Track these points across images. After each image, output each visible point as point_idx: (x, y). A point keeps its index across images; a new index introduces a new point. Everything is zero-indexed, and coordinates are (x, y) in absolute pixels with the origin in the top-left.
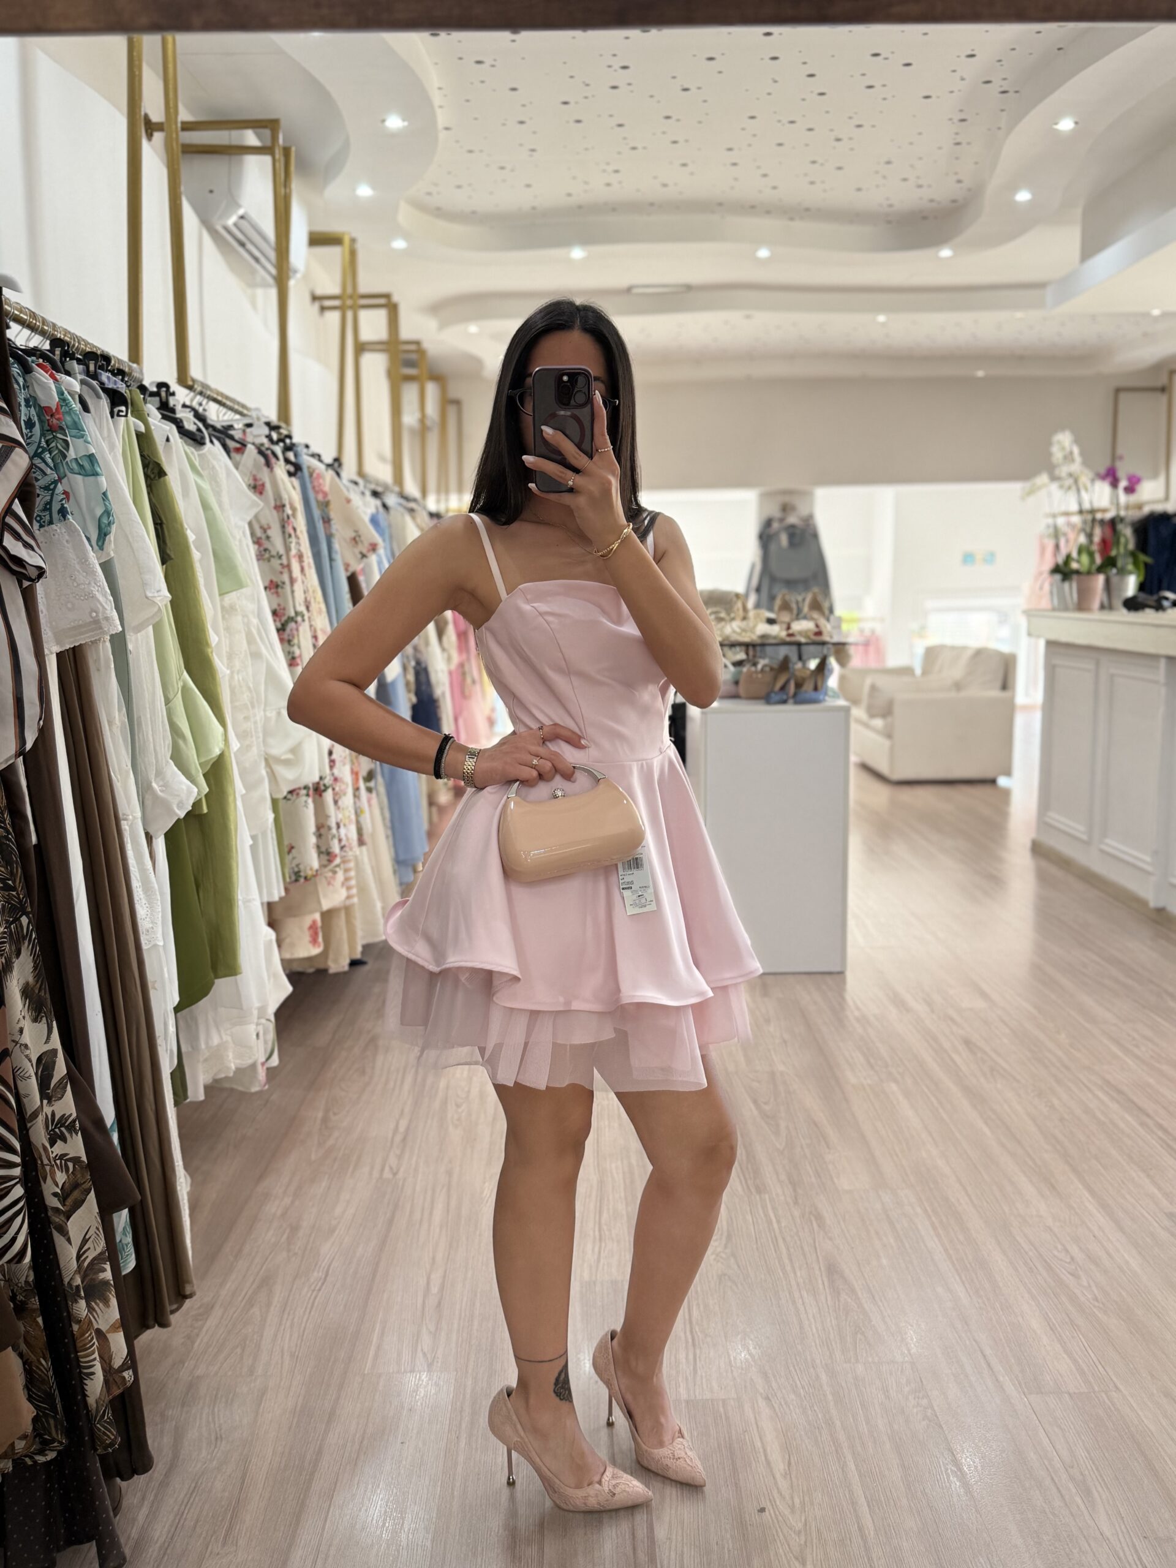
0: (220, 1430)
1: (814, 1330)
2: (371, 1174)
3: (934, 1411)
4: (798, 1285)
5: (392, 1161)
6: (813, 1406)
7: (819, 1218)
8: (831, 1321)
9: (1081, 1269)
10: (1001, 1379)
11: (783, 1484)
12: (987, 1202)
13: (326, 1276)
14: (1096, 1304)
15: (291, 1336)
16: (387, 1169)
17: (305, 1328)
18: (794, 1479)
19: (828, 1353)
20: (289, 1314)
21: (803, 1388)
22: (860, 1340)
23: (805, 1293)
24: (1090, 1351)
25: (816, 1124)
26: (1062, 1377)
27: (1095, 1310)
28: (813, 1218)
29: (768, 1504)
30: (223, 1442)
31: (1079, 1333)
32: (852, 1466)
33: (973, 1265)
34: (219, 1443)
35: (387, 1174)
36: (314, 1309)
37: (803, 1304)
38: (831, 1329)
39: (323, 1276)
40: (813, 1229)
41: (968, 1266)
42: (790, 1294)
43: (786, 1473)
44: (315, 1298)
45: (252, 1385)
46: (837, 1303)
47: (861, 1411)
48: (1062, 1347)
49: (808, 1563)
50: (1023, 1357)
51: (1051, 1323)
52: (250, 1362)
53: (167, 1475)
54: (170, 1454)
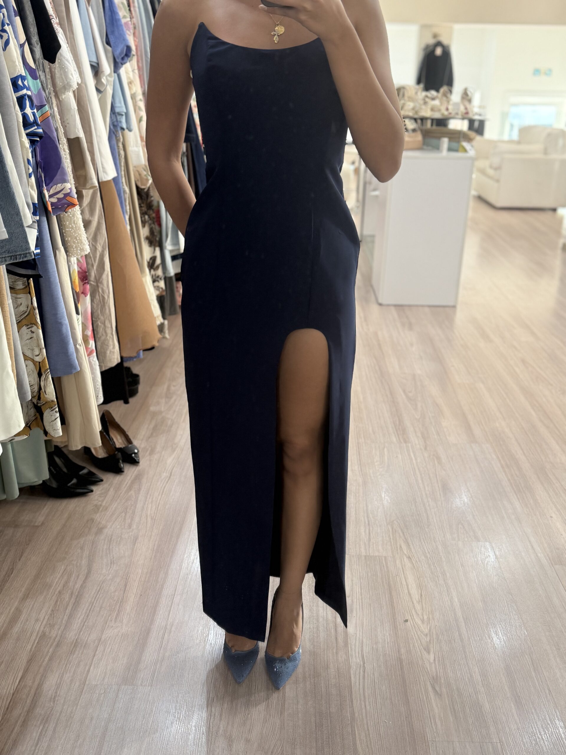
0: (113, 558)
1: (435, 521)
3: (502, 571)
4: (426, 495)
6: (434, 563)
7: (438, 458)
8: (445, 516)
10: (539, 555)
11: (418, 607)
12: (533, 454)
13: (171, 475)
15: (152, 507)
17: (159, 503)
18: (424, 605)
19: (443, 534)
20: (150, 495)
21: (429, 553)
22: (461, 528)
23: (430, 500)
25: (437, 405)
28: (435, 458)
29: (410, 618)
30: (115, 566)
32: (456, 599)
33: (524, 490)
34: (112, 565)
36: (164, 493)
37: (429, 506)
39: (169, 476)
40: (435, 464)
41: (522, 490)
42: (422, 500)
43: (419, 601)
44: (165, 487)
45: (131, 534)
46: (447, 506)
47: (461, 568)
49: (431, 652)
50: (552, 544)
52: (129, 520)
53: (84, 582)
54: (86, 570)
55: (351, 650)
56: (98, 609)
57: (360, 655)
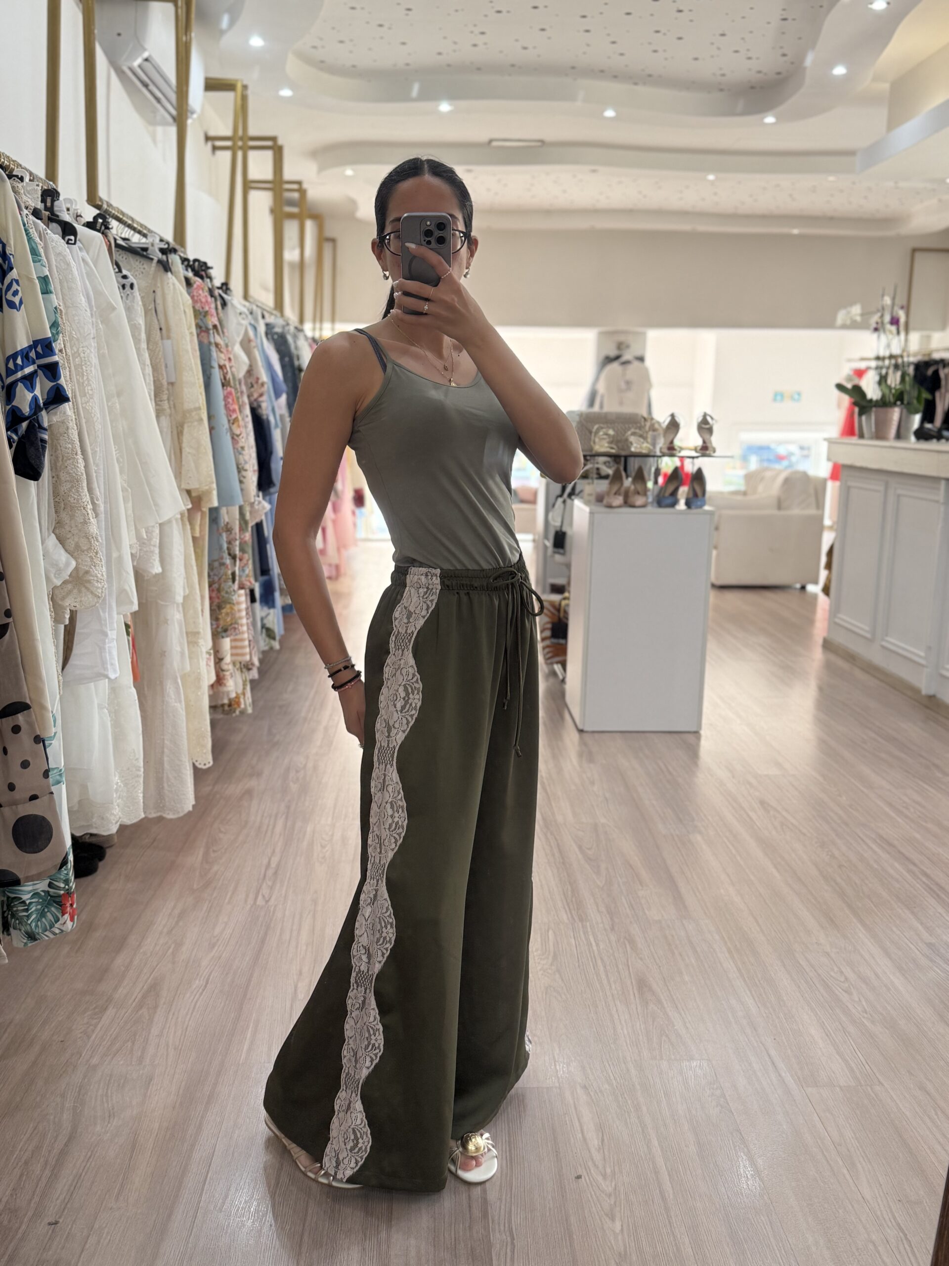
0: (113, 1109)
1: (626, 1032)
2: (246, 901)
3: (726, 1099)
4: (613, 995)
5: (265, 891)
6: (624, 1093)
7: (632, 942)
8: (640, 1025)
9: (853, 988)
10: (783, 1074)
11: (597, 1157)
12: (775, 931)
13: (207, 983)
14: (866, 1016)
15: (175, 1032)
16: (260, 897)
17: (188, 1026)
18: (606, 1153)
19: (637, 1051)
20: (174, 1014)
21: (615, 1079)
22: (665, 1041)
23: (618, 1003)
24: (858, 1053)
25: (631, 866)
26: (834, 1073)
27: (863, 1020)
28: (627, 942)
29: (585, 1173)
30: (116, 1118)
31: (849, 1038)
32: (655, 1142)
33: (762, 982)
34: (112, 1119)
35: (260, 901)
36: (196, 1010)
37: (617, 1010)
38: (640, 1033)
39: (204, 984)
40: (627, 952)
41: (758, 982)
42: (606, 1003)
43: (600, 1148)
44: (197, 1002)
45: (141, 1072)
46: (645, 1011)
47: (664, 1100)
48: (835, 1049)
49: (617, 1219)
50: (802, 1058)
51: (826, 1030)
52: (139, 1053)
53: (66, 1145)
54: (69, 1128)
55: (493, 1221)
56: (89, 1184)
57: (506, 1229)
